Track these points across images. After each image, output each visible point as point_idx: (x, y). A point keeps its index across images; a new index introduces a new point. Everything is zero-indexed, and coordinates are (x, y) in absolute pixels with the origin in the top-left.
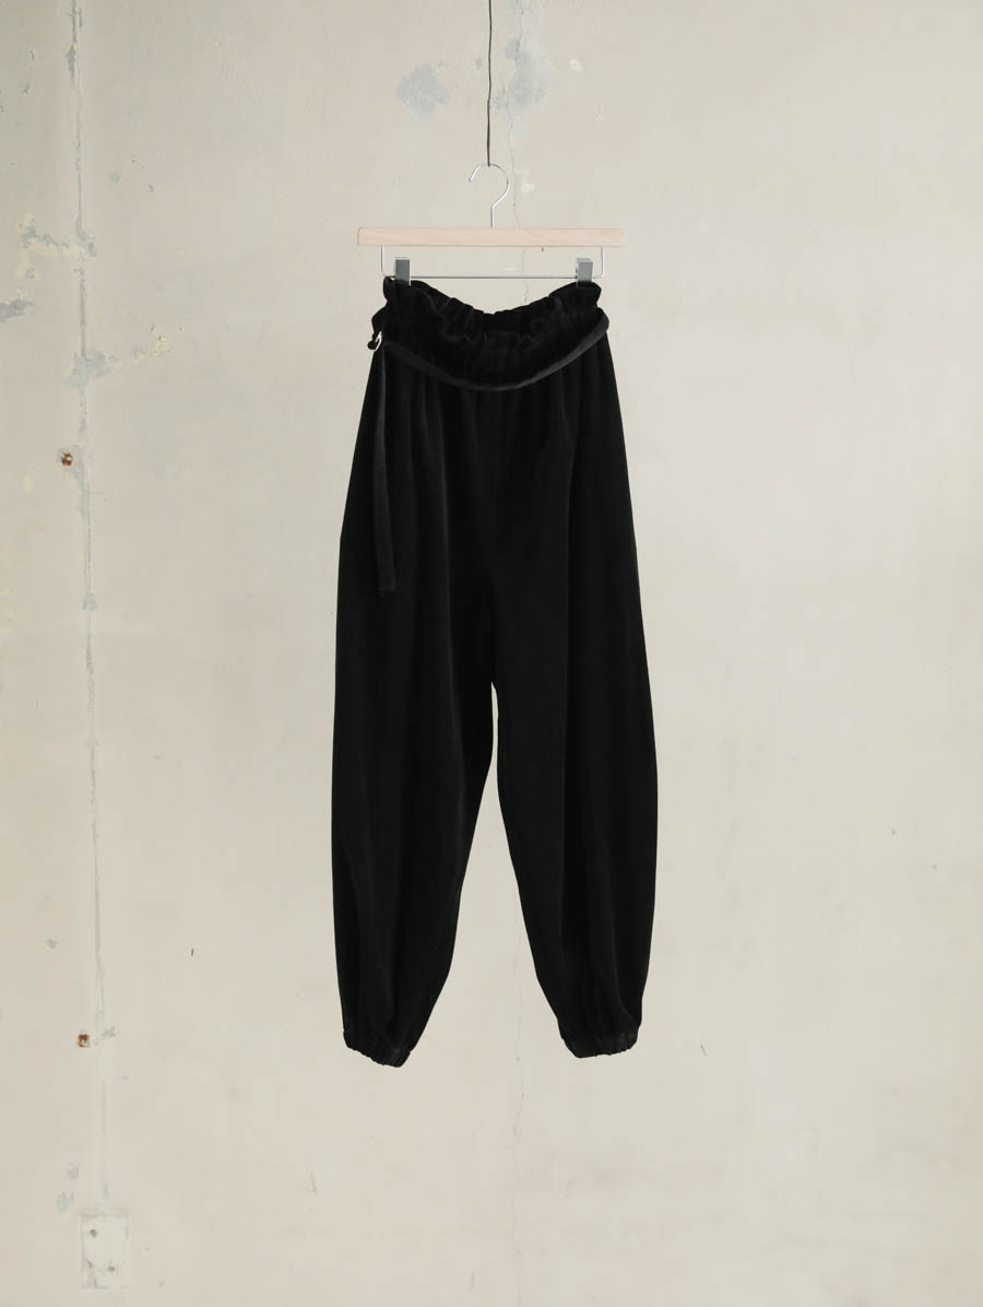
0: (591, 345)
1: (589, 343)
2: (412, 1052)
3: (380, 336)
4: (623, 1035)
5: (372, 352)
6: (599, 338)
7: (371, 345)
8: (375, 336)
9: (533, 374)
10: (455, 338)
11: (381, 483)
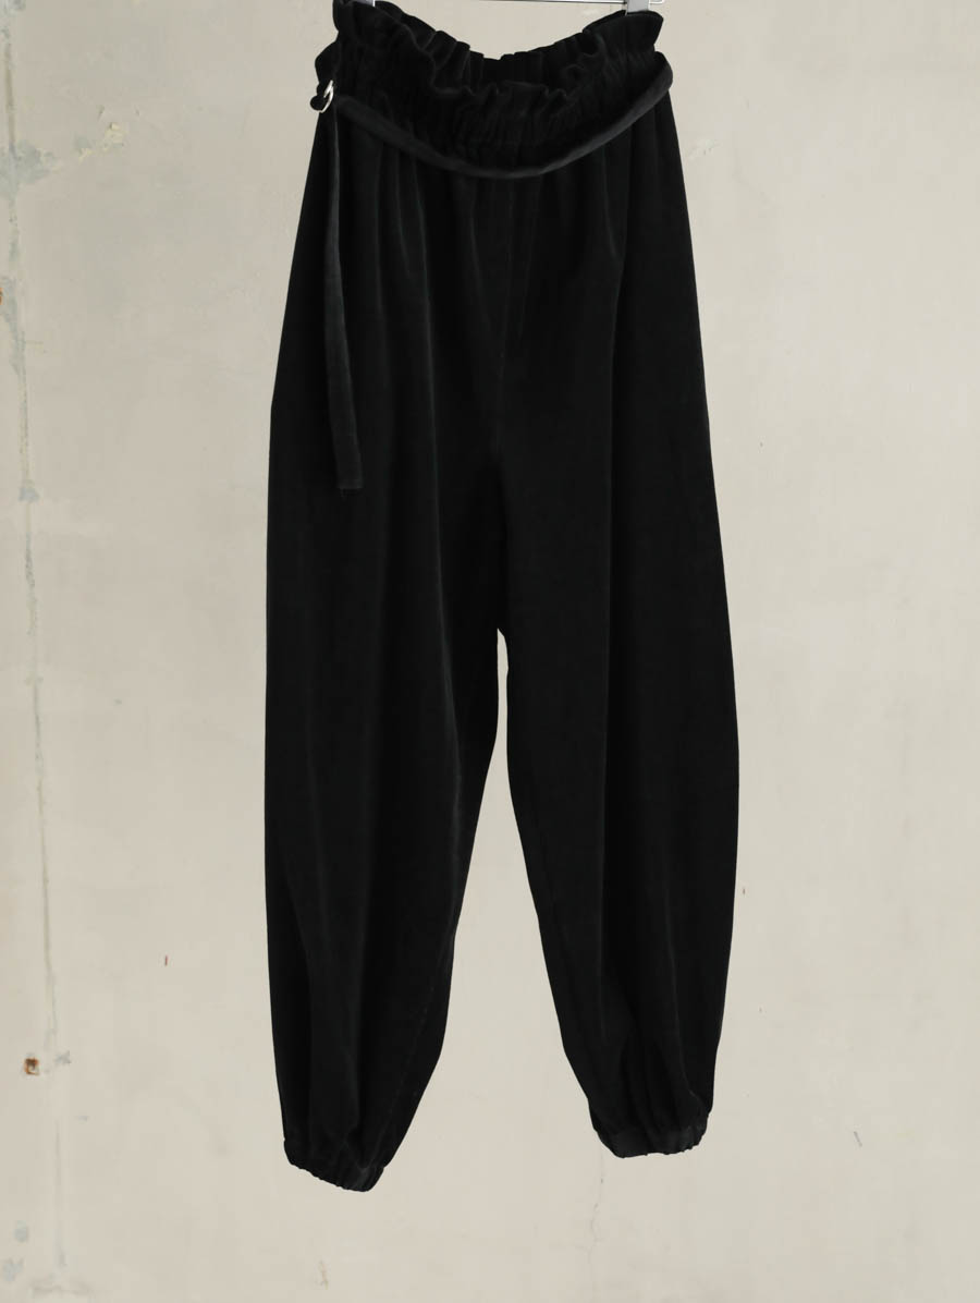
0: (648, 109)
1: (645, 107)
2: (386, 1168)
3: (330, 89)
4: (689, 1128)
5: (316, 114)
6: (658, 99)
7: (317, 103)
8: (321, 88)
9: (562, 154)
10: (449, 91)
11: (336, 319)
